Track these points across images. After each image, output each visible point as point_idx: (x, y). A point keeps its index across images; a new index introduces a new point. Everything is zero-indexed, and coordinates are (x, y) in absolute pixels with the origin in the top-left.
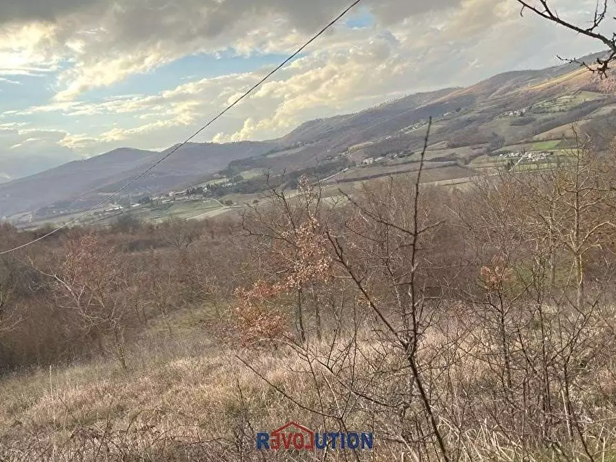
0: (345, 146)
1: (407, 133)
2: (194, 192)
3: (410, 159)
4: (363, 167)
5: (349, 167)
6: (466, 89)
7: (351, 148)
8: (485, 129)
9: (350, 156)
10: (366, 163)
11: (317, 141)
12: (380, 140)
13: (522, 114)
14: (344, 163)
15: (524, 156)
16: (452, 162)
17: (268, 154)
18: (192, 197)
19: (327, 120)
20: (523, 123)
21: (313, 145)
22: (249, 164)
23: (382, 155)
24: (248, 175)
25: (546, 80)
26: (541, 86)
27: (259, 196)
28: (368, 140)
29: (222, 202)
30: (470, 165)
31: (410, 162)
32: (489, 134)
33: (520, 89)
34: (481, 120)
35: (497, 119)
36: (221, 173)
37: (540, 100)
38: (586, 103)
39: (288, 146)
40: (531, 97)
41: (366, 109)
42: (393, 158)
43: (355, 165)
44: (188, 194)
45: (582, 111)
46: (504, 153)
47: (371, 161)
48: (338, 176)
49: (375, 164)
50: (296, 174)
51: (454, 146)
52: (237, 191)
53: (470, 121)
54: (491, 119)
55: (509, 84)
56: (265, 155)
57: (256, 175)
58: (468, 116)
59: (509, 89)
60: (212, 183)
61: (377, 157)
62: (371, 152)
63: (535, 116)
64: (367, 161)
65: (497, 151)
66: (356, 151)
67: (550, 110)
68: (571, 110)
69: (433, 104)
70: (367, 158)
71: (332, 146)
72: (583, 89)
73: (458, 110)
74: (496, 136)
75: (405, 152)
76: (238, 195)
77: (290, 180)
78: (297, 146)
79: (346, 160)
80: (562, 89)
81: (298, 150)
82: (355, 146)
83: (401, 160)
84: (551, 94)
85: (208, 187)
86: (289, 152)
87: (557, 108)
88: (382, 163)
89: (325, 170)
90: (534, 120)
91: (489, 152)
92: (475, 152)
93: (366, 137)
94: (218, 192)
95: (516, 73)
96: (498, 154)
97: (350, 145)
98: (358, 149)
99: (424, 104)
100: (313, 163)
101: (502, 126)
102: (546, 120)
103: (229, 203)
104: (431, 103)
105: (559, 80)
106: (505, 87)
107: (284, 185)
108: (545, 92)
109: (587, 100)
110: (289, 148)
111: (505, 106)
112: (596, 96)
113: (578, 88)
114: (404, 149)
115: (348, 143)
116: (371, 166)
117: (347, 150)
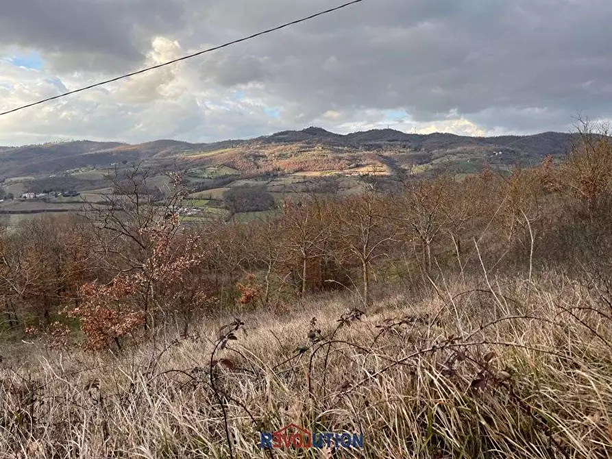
0: (3, 177)
1: (72, 174)
3: (75, 199)
4: (23, 201)
5: (5, 198)
6: (133, 146)
7: (7, 180)
9: (6, 188)
10: (25, 197)
12: (43, 176)
23: (45, 192)
25: (198, 152)
26: (194, 156)
28: (29, 174)
31: (78, 202)
32: (152, 187)
33: (177, 155)
34: (145, 175)
35: (158, 176)
37: (193, 167)
38: (226, 176)
40: (187, 163)
41: (29, 145)
42: (56, 196)
43: (12, 198)
45: (224, 181)
47: (32, 196)
49: (36, 199)
51: (119, 193)
53: (135, 174)
54: (154, 175)
55: (169, 149)
59: (169, 153)
61: (39, 193)
62: (34, 187)
63: (189, 179)
64: (26, 195)
66: (15, 184)
67: (200, 176)
68: (216, 178)
69: (101, 154)
70: (27, 192)
72: (224, 165)
73: (125, 162)
74: (158, 190)
75: (71, 192)
80: (211, 161)
82: (14, 179)
83: (66, 199)
84: (202, 164)
87: (206, 176)
88: (44, 200)
90: (188, 181)
93: (26, 172)
97: (6, 178)
98: (16, 182)
99: (93, 151)
101: (163, 183)
102: (197, 183)
104: (103, 151)
105: (208, 154)
106: (165, 151)
108: (197, 162)
109: (228, 173)
111: (164, 168)
112: (234, 172)
113: (220, 163)
114: (70, 189)
115: (6, 175)
116: (30, 200)
117: (3, 181)
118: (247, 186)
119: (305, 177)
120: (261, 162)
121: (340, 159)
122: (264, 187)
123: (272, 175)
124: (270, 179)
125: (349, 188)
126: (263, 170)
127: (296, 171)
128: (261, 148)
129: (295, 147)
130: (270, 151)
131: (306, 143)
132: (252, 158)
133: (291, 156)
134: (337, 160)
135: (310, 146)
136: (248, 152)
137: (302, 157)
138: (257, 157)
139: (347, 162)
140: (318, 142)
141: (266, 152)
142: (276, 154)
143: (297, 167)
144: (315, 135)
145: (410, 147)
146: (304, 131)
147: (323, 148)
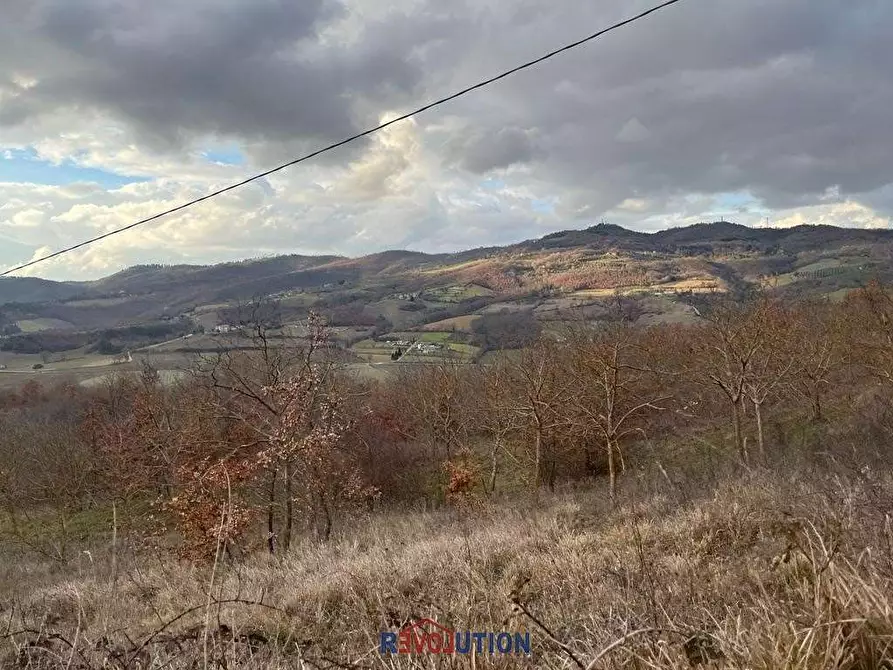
0: (192, 305)
1: (276, 300)
3: (279, 332)
4: (215, 335)
5: (194, 333)
6: (352, 260)
7: (198, 309)
8: (370, 309)
9: (196, 320)
10: (218, 331)
11: (149, 293)
12: (241, 303)
13: (412, 299)
14: (186, 327)
15: (413, 346)
17: (68, 301)
19: (167, 267)
20: (413, 308)
21: (143, 297)
22: (32, 310)
23: (242, 324)
24: (29, 326)
25: (438, 267)
26: (433, 272)
27: (44, 359)
28: (224, 301)
30: (353, 349)
31: (281, 337)
32: (377, 316)
33: (410, 272)
34: (367, 299)
35: (385, 299)
37: (431, 286)
38: (476, 298)
39: (104, 293)
40: (421, 283)
41: (225, 262)
43: (203, 332)
45: (471, 306)
46: (392, 339)
47: (226, 330)
48: (176, 343)
49: (230, 333)
50: (111, 334)
51: (335, 325)
53: (354, 298)
54: (379, 299)
55: (400, 263)
56: (63, 302)
58: (354, 291)
59: (399, 269)
61: (235, 325)
62: (225, 317)
63: (425, 303)
64: (220, 328)
65: (384, 336)
66: (207, 315)
67: (441, 299)
68: (462, 302)
69: (312, 272)
70: (220, 324)
71: (172, 303)
72: (473, 282)
73: (342, 283)
74: (384, 319)
75: (273, 323)
76: (10, 354)
77: (99, 340)
78: (116, 296)
79: (191, 323)
80: (453, 278)
81: (118, 301)
82: (205, 307)
84: (443, 282)
87: (448, 299)
88: (242, 334)
89: (158, 333)
90: (425, 307)
91: (375, 337)
92: (360, 334)
93: (220, 298)
95: (406, 254)
96: (385, 340)
97: (198, 305)
98: (207, 312)
99: (300, 269)
100: (143, 321)
101: (390, 309)
102: (436, 309)
104: (314, 268)
105: (451, 269)
106: (394, 266)
108: (436, 279)
109: (479, 295)
110: (103, 297)
111: (393, 288)
112: (486, 292)
113: (469, 281)
114: (275, 316)
115: (196, 301)
116: (224, 335)
117: (193, 310)
118: (504, 312)
119: (590, 298)
120: (525, 277)
121: (645, 269)
122: (530, 313)
123: (541, 296)
124: (537, 302)
125: (660, 313)
126: (527, 289)
127: (577, 290)
128: (524, 257)
129: (575, 254)
130: (538, 261)
131: (592, 247)
132: (513, 273)
133: (570, 267)
134: (641, 271)
135: (598, 252)
136: (507, 263)
137: (585, 269)
138: (519, 270)
139: (656, 273)
140: (611, 245)
141: (533, 263)
142: (548, 264)
143: (578, 283)
144: (606, 236)
145: (758, 249)
146: (590, 230)
147: (618, 254)
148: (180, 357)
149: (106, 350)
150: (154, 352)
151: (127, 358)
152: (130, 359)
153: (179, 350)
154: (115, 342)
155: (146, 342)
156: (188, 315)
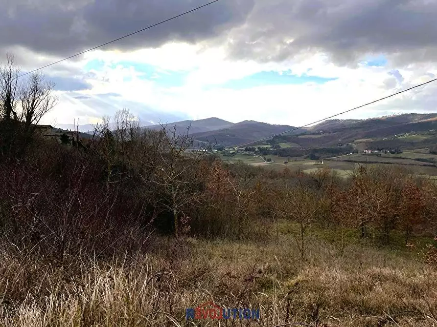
0: (353, 139)
1: (399, 138)
2: (249, 150)
3: (399, 155)
4: (364, 155)
5: (353, 153)
7: (356, 141)
9: (355, 146)
10: (365, 152)
11: (333, 133)
12: (379, 139)
14: (350, 150)
16: (432, 164)
17: (299, 135)
18: (248, 153)
19: (342, 120)
21: (331, 134)
22: (285, 139)
23: (378, 149)
24: (284, 146)
27: (289, 160)
28: (369, 138)
29: (265, 159)
31: (401, 158)
36: (267, 141)
39: (312, 132)
41: (372, 118)
42: (386, 152)
43: (357, 153)
44: (246, 150)
47: (370, 152)
48: (345, 157)
49: (372, 154)
50: (316, 151)
52: (276, 154)
57: (289, 146)
60: (261, 147)
61: (373, 150)
62: (371, 146)
66: (359, 143)
70: (367, 149)
71: (343, 138)
76: (276, 156)
77: (310, 153)
78: (320, 134)
79: (352, 148)
81: (319, 136)
82: (360, 140)
83: (392, 155)
85: (259, 148)
86: (313, 136)
88: (377, 155)
89: (336, 152)
93: (367, 136)
94: (264, 152)
97: (355, 139)
98: (360, 142)
99: (415, 121)
100: (330, 145)
103: (269, 160)
104: (424, 120)
107: (306, 156)
110: (313, 134)
114: (396, 149)
115: (355, 137)
116: (369, 155)
117: (353, 142)
148: (345, 164)
149: (313, 158)
150: (333, 160)
151: (321, 162)
152: (323, 163)
153: (345, 161)
154: (317, 155)
155: (330, 156)
156: (350, 144)
